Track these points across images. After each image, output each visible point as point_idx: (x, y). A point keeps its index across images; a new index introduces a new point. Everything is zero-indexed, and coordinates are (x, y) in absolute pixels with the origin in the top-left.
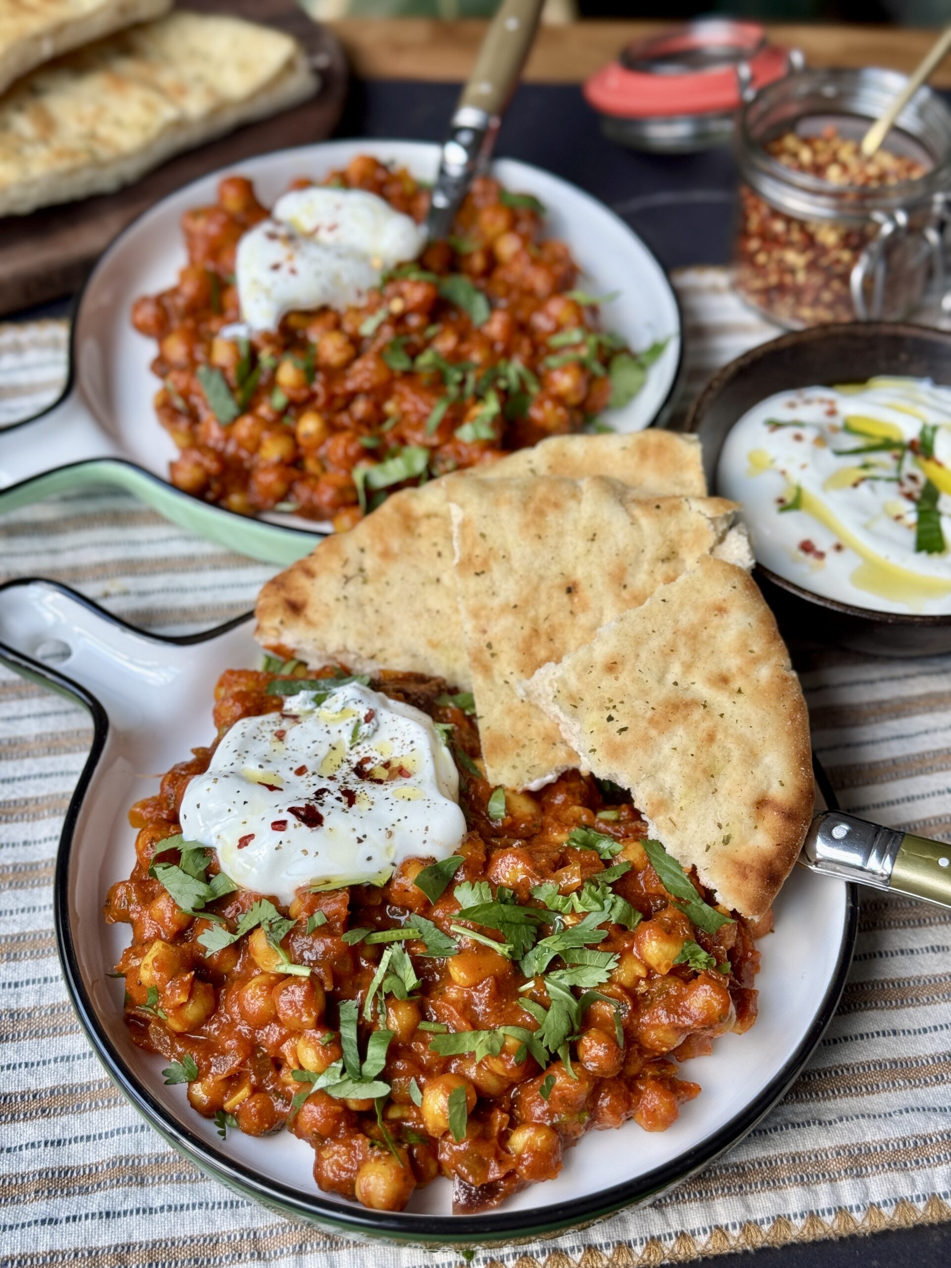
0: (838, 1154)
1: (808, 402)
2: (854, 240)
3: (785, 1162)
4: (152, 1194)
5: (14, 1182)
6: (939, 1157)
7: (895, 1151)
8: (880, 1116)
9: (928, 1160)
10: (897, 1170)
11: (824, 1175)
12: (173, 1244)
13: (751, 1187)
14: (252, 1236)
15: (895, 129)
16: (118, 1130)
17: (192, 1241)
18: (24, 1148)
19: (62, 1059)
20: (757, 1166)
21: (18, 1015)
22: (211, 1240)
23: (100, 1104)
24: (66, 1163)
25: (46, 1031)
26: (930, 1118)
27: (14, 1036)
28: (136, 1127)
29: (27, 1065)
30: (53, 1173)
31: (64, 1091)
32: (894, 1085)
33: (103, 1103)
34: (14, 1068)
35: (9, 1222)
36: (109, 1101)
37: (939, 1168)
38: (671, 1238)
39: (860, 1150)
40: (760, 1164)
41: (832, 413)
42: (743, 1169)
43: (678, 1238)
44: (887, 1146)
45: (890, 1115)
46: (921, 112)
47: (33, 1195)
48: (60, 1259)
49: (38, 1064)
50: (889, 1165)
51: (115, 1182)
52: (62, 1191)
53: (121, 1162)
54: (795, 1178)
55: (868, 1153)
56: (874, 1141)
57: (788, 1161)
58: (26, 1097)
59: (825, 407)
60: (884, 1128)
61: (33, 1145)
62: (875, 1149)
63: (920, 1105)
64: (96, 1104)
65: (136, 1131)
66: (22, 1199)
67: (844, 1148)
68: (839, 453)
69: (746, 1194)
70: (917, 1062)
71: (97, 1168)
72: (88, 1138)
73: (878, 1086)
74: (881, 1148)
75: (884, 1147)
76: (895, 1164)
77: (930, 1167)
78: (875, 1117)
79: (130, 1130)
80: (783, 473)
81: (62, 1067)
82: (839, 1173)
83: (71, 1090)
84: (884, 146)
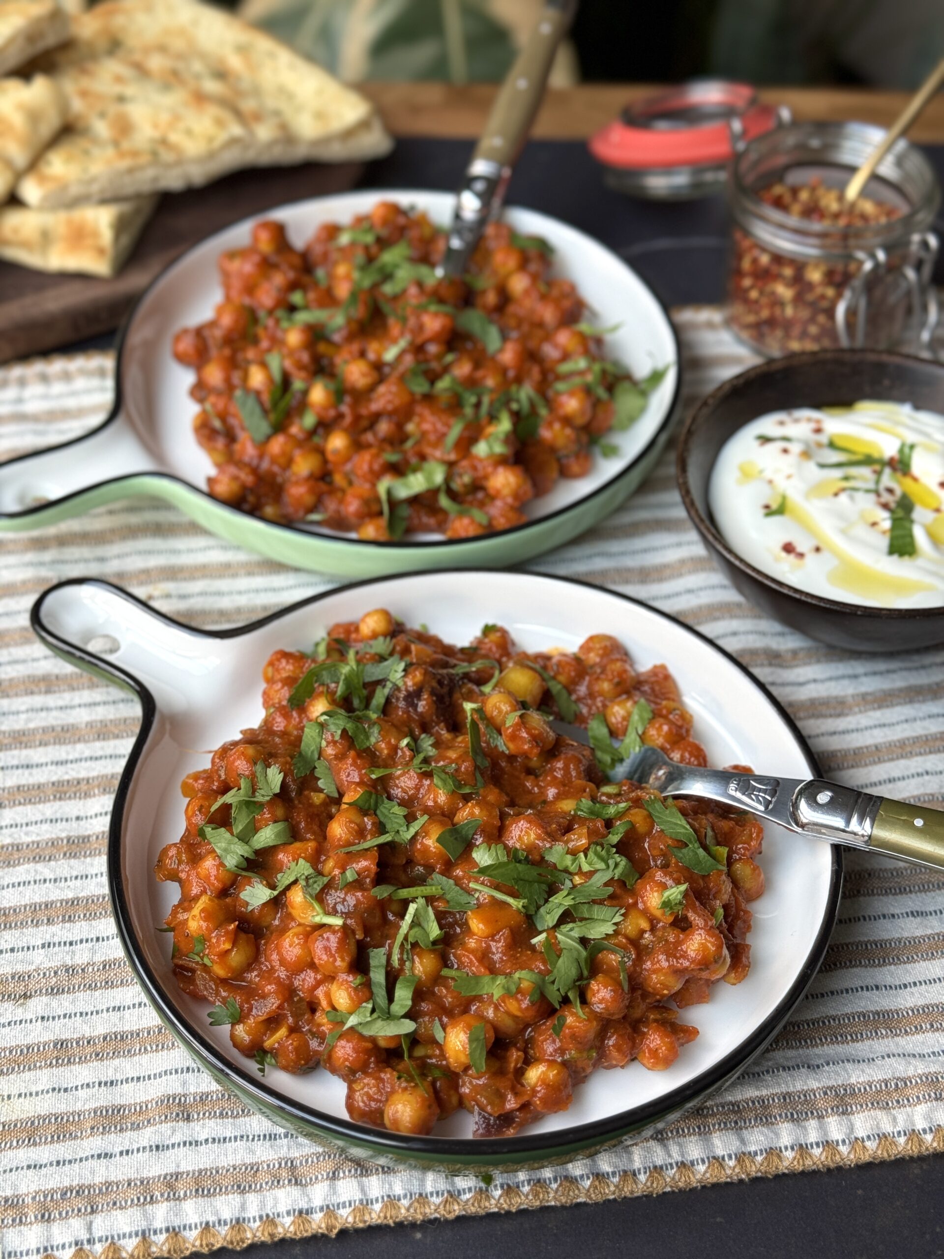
0: (825, 1093)
1: (797, 421)
2: (838, 278)
3: (777, 1101)
4: (197, 1128)
5: (71, 1119)
6: (918, 1097)
7: (879, 1092)
8: (864, 1061)
9: (908, 1100)
10: (880, 1109)
11: (812, 1113)
12: (217, 1172)
13: (745, 1123)
14: (289, 1165)
15: (875, 177)
16: (166, 1072)
17: (235, 1169)
18: (79, 1088)
19: (114, 1008)
20: (750, 1104)
21: (73, 970)
22: (252, 1168)
23: (149, 1049)
24: (118, 1101)
25: (99, 985)
26: (910, 1063)
27: (69, 988)
28: (182, 1069)
29: (81, 1014)
30: (107, 1111)
31: (116, 1038)
32: (877, 1034)
33: (152, 1048)
34: (70, 1017)
35: (68, 1157)
36: (157, 1046)
37: (918, 1108)
38: (672, 1168)
39: (845, 1090)
40: (753, 1102)
41: (818, 431)
42: (738, 1107)
43: (679, 1168)
44: (870, 1087)
45: (873, 1060)
46: (899, 162)
47: (89, 1131)
48: (115, 1189)
49: (92, 1014)
50: (872, 1104)
51: (163, 1118)
52: (116, 1127)
53: (168, 1100)
54: (786, 1114)
55: (853, 1094)
56: (858, 1083)
57: (779, 1100)
58: (81, 1043)
59: (813, 426)
60: (868, 1071)
61: (88, 1085)
62: (860, 1090)
63: (900, 1051)
64: (145, 1049)
65: (182, 1072)
66: (79, 1134)
67: (831, 1088)
68: (822, 466)
69: (741, 1129)
70: (898, 1014)
71: (147, 1106)
72: (139, 1079)
73: (862, 1034)
74: (865, 1089)
75: (868, 1088)
76: (878, 1103)
77: (910, 1106)
78: (859, 1061)
79: (176, 1072)
80: (770, 482)
81: (114, 1016)
82: (826, 1111)
83: (122, 1037)
84: (864, 193)
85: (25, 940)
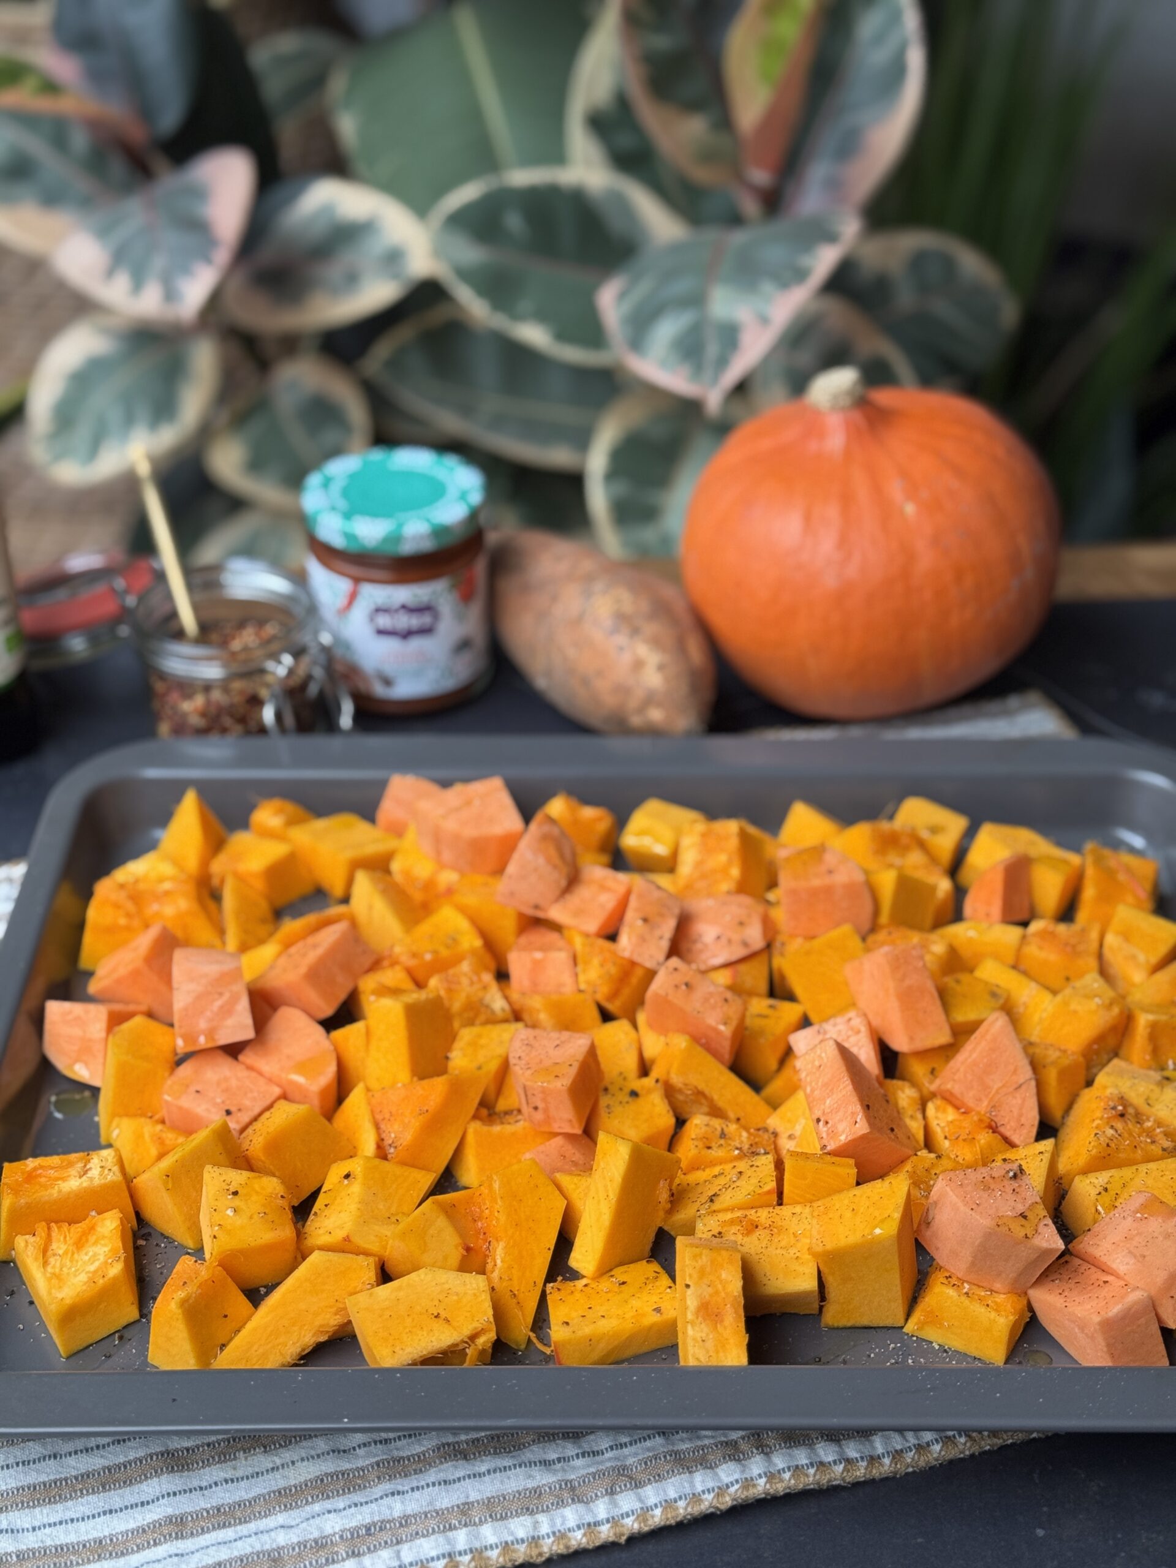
38: (911, 1451)
43: (917, 1449)
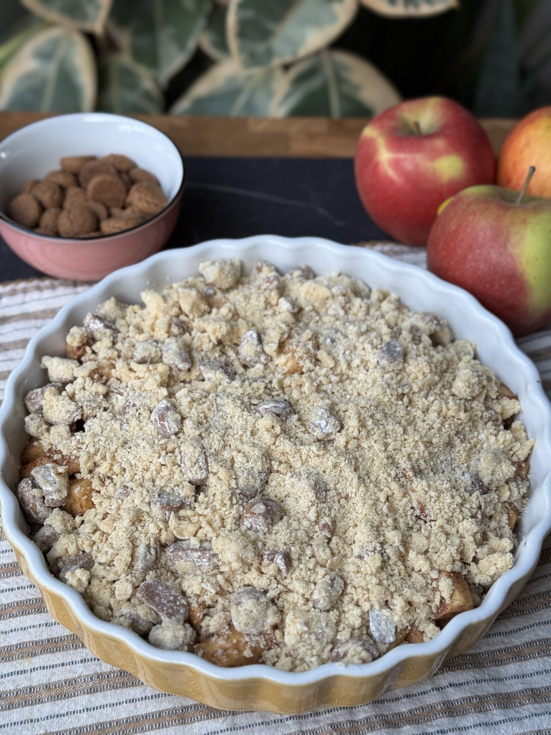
85: (70, 658)
